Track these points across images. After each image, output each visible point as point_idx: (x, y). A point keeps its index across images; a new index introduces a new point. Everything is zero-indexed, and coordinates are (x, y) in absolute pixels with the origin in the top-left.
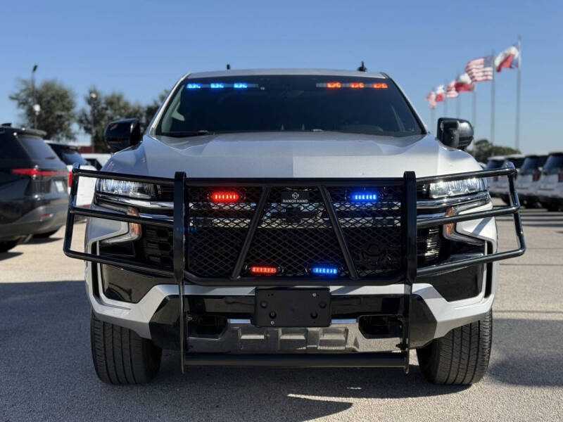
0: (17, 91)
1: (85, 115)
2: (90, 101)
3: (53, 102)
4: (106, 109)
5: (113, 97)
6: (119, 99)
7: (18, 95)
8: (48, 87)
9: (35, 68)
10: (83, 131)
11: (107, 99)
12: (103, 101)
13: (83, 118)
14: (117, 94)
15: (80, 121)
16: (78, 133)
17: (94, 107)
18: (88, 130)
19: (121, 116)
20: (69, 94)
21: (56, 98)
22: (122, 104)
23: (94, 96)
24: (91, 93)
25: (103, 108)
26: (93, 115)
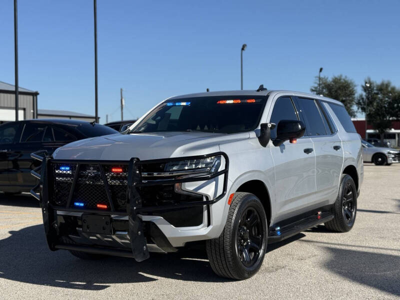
0: (316, 85)
1: (363, 99)
2: (365, 89)
3: (339, 92)
4: (378, 94)
5: (382, 84)
6: (387, 85)
7: (316, 88)
8: (336, 81)
9: (321, 70)
10: (360, 110)
11: (378, 86)
12: (375, 89)
13: (361, 101)
14: (386, 82)
15: (359, 104)
16: (357, 112)
17: (369, 93)
18: (363, 109)
19: (389, 98)
20: (351, 85)
21: (341, 88)
22: (389, 89)
23: (368, 85)
24: (366, 83)
25: (375, 93)
26: (368, 98)
